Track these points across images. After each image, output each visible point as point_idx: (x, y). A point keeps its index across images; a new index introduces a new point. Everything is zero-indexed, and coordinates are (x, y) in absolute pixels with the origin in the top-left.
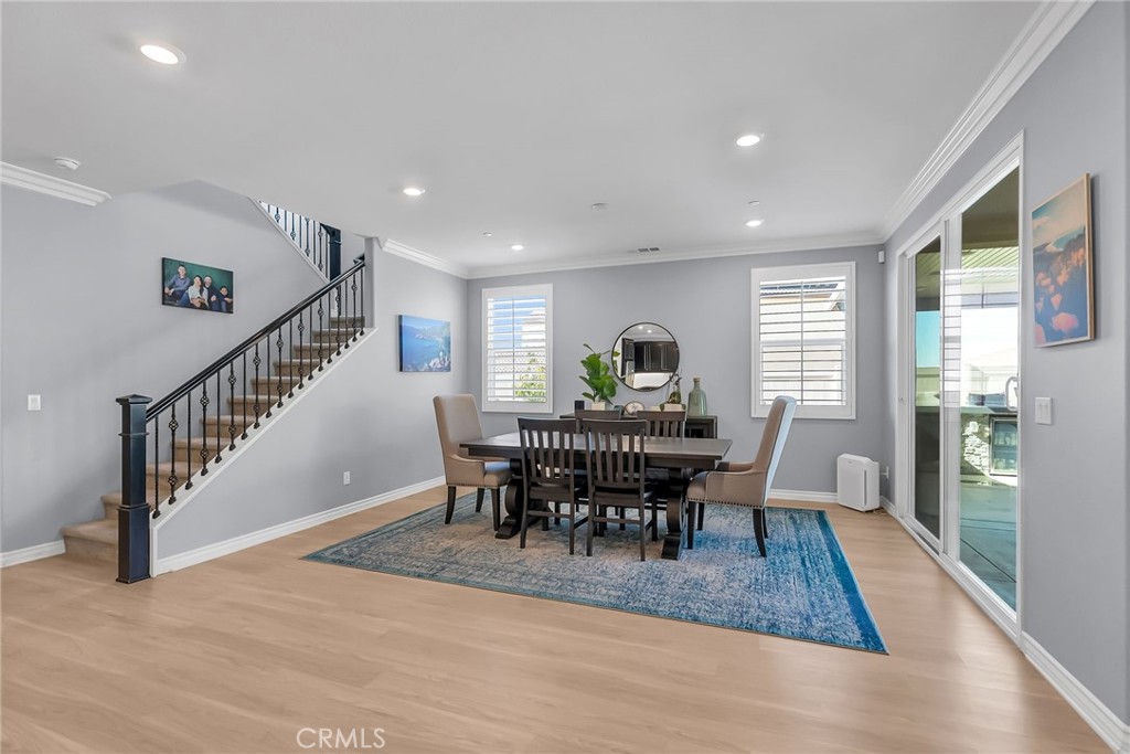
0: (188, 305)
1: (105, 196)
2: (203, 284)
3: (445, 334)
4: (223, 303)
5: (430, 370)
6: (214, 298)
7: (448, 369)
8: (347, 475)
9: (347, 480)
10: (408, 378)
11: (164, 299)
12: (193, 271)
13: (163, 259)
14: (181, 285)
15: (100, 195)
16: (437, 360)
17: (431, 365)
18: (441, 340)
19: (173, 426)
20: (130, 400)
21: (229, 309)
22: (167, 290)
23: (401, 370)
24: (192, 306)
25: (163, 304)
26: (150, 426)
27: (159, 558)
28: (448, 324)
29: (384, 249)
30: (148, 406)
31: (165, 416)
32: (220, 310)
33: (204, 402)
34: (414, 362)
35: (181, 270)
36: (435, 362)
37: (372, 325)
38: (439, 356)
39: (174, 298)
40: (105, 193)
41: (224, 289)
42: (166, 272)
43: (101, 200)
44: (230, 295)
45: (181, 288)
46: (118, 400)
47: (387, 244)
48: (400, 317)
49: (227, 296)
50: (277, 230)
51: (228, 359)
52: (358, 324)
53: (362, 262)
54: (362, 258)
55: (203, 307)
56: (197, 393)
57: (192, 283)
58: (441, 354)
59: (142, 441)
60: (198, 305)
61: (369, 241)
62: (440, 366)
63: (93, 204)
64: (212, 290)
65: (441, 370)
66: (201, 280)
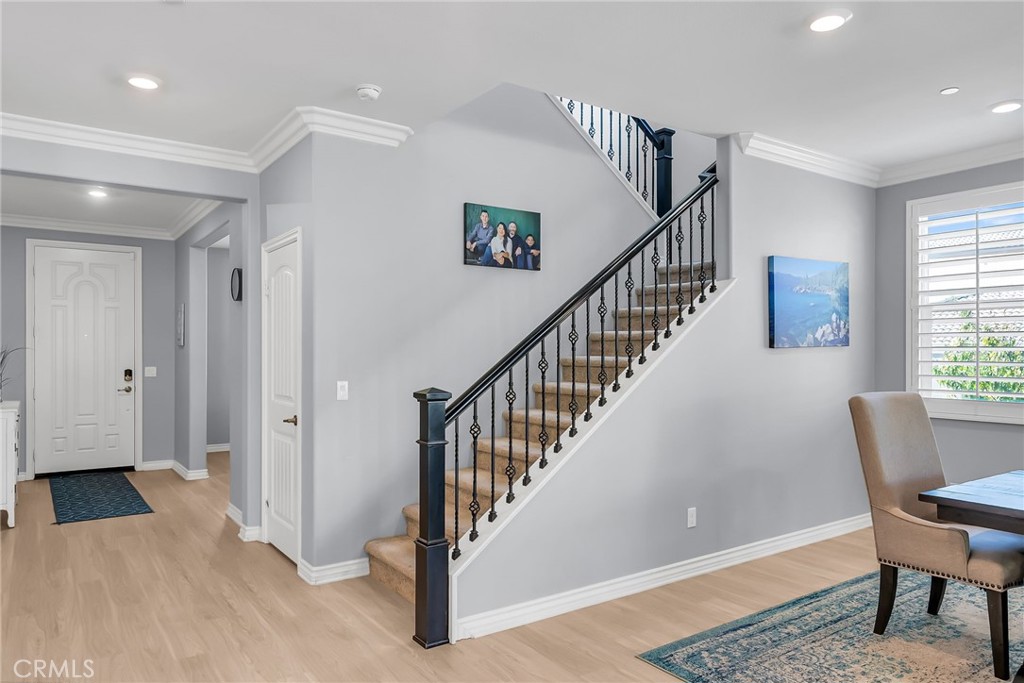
0: (491, 262)
1: (407, 132)
2: (507, 234)
3: (840, 281)
4: (529, 258)
5: (817, 344)
6: (519, 251)
7: (846, 342)
8: (692, 511)
9: (692, 521)
10: (782, 357)
11: (465, 257)
12: (497, 216)
13: (465, 204)
14: (483, 236)
15: (401, 130)
16: (827, 328)
17: (818, 335)
18: (834, 294)
19: (475, 430)
20: (428, 396)
21: (536, 267)
22: (469, 243)
23: (772, 344)
24: (495, 264)
25: (465, 263)
26: (449, 430)
27: (459, 617)
28: (845, 266)
29: (748, 152)
30: (448, 404)
31: (465, 418)
32: (526, 267)
33: (510, 397)
34: (791, 332)
35: (484, 217)
36: (825, 331)
37: (728, 276)
38: (831, 322)
39: (477, 255)
40: (407, 128)
41: (530, 238)
42: (468, 222)
43: (403, 138)
44: (537, 246)
45: (484, 241)
46: (416, 395)
47: (753, 143)
48: (771, 260)
49: (533, 248)
50: (591, 148)
51: (537, 336)
52: (705, 276)
53: (711, 179)
54: (713, 170)
55: (507, 264)
56: (501, 384)
57: (495, 234)
58: (834, 316)
59: (440, 451)
60: (501, 262)
61: (724, 141)
62: (831, 338)
63: (395, 144)
64: (518, 241)
65: (833, 343)
66: (505, 228)
